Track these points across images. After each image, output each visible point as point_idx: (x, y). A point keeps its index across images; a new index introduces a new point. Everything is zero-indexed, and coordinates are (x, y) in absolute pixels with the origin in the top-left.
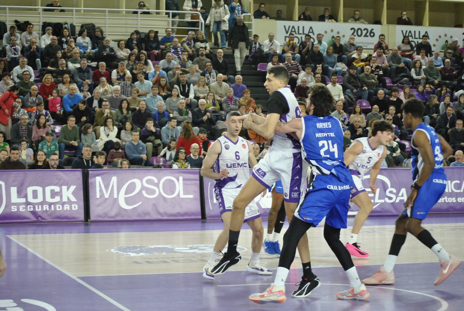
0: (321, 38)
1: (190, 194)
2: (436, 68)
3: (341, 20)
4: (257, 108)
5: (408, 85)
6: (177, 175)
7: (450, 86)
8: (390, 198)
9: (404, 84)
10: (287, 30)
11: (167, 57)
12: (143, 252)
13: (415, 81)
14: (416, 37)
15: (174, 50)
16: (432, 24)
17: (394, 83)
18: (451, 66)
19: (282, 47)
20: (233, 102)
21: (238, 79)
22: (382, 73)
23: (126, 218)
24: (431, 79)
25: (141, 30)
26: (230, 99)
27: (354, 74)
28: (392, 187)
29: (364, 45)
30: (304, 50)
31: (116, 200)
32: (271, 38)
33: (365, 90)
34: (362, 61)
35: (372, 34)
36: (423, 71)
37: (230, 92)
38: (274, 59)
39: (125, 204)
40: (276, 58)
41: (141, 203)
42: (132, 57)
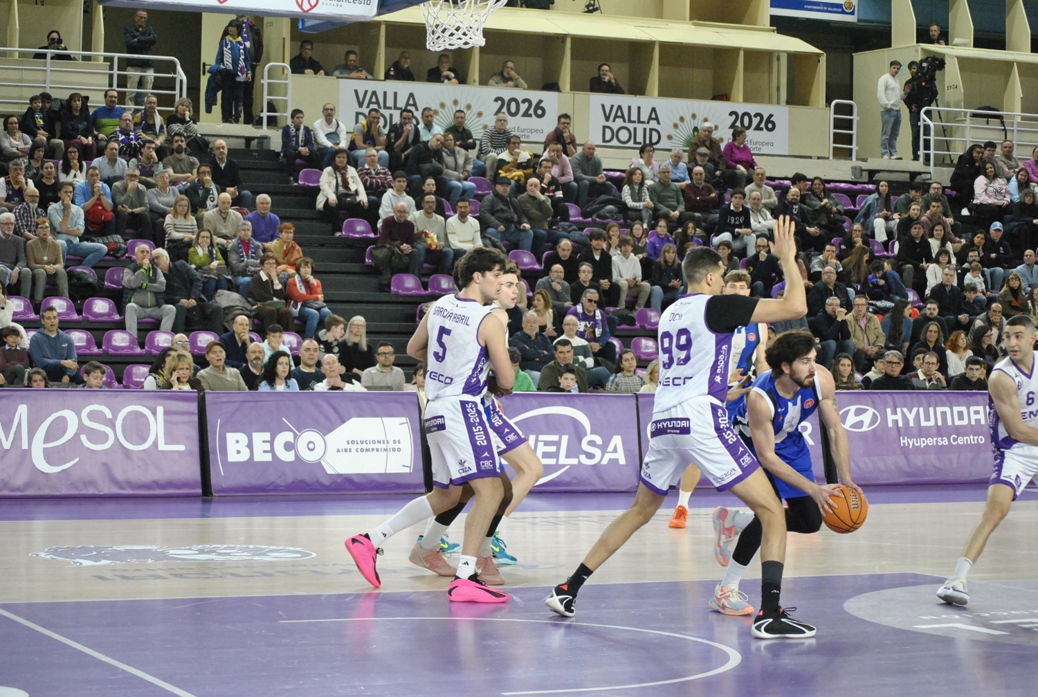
0: (431, 116)
1: (178, 443)
2: (675, 185)
3: (474, 81)
4: (303, 265)
5: (616, 220)
6: (151, 403)
7: (703, 224)
8: (590, 456)
9: (608, 218)
10: (361, 99)
11: (108, 151)
12: (105, 558)
13: (630, 212)
14: (632, 119)
15: (123, 137)
16: (664, 93)
17: (585, 215)
18: (705, 181)
19: (351, 135)
20: (252, 252)
21: (263, 203)
22: (562, 196)
23: (46, 492)
24: (664, 209)
25: (55, 94)
26: (245, 244)
27: (506, 195)
28: (593, 432)
29: (523, 134)
30: (397, 143)
31: (26, 454)
32: (329, 114)
33: (525, 230)
34: (520, 166)
35: (540, 112)
36: (646, 191)
37: (244, 230)
38: (337, 159)
39: (44, 461)
40: (344, 158)
41: (77, 460)
42: (36, 152)
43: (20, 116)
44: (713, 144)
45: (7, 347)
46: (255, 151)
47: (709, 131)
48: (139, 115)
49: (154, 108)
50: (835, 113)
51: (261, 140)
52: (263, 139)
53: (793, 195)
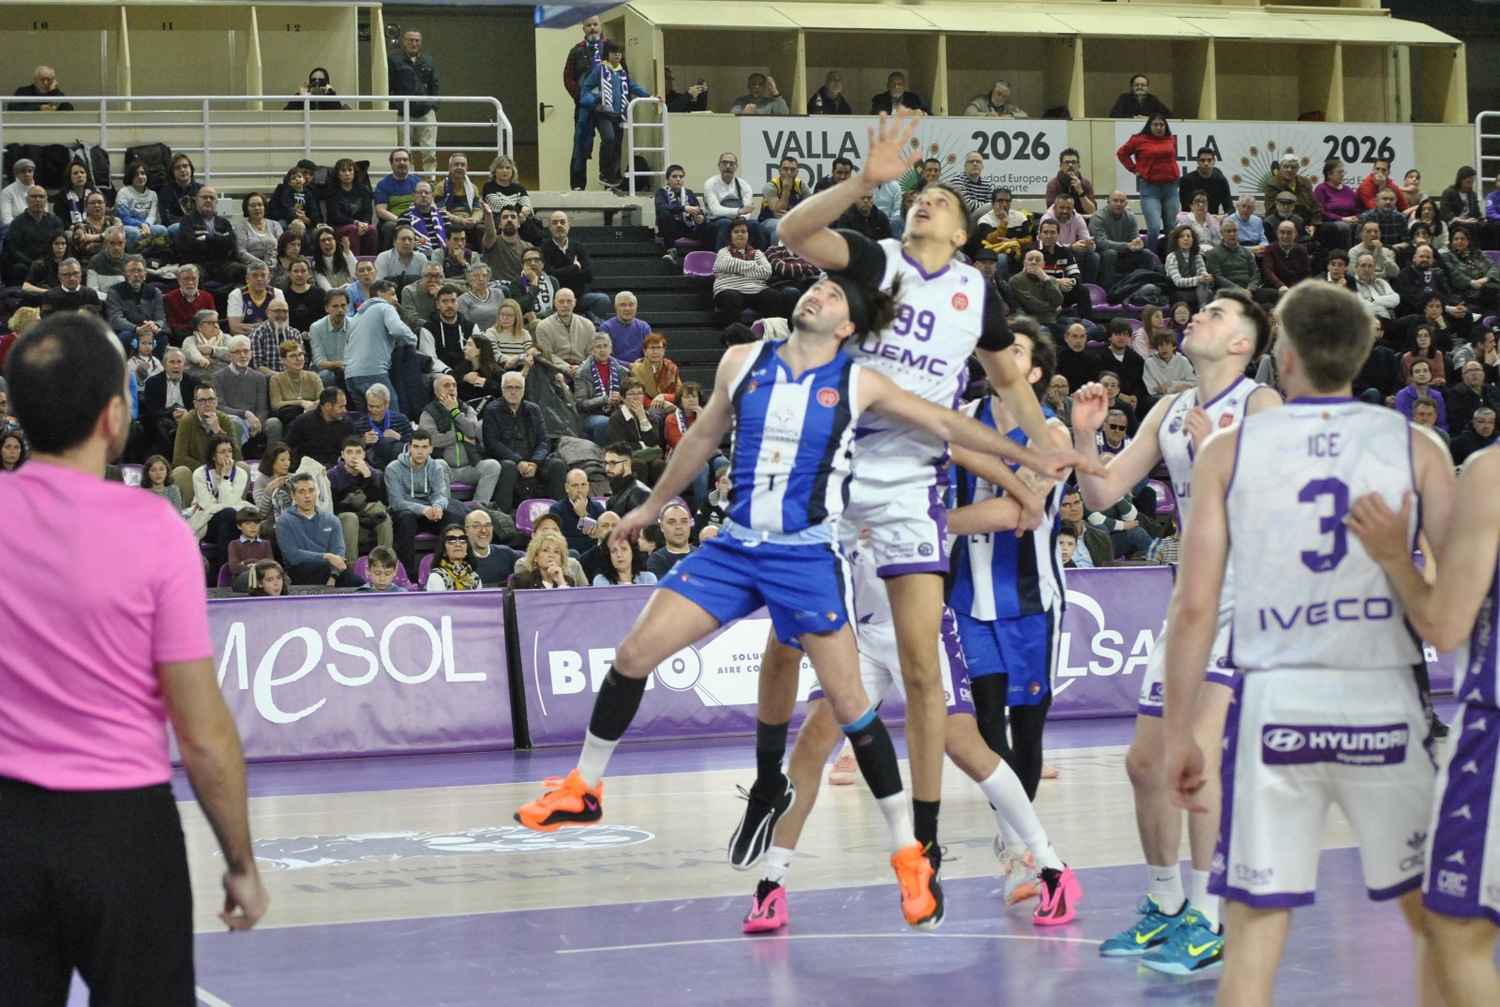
1: (475, 671)
2: (1246, 251)
3: (941, 110)
4: (685, 394)
5: (1159, 304)
6: (433, 611)
8: (1106, 662)
10: (773, 145)
11: (398, 242)
12: (328, 855)
13: (1178, 292)
15: (418, 220)
16: (1226, 112)
17: (1112, 301)
19: (761, 199)
20: (614, 380)
21: (623, 305)
22: (1078, 271)
23: (278, 752)
24: (1229, 285)
25: (320, 160)
26: (603, 368)
28: (1108, 626)
29: (1018, 184)
31: (246, 696)
32: (728, 171)
34: (1012, 233)
35: (1041, 151)
36: (1201, 260)
37: (599, 346)
38: (734, 235)
39: (274, 706)
40: (743, 232)
41: (323, 702)
42: (290, 246)
43: (267, 195)
44: (1302, 186)
45: (243, 539)
46: (618, 229)
47: (1294, 166)
48: (441, 184)
49: (463, 172)
50: (1483, 132)
51: (627, 213)
52: (630, 210)
53: (1422, 256)
